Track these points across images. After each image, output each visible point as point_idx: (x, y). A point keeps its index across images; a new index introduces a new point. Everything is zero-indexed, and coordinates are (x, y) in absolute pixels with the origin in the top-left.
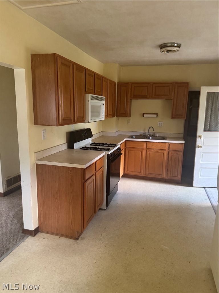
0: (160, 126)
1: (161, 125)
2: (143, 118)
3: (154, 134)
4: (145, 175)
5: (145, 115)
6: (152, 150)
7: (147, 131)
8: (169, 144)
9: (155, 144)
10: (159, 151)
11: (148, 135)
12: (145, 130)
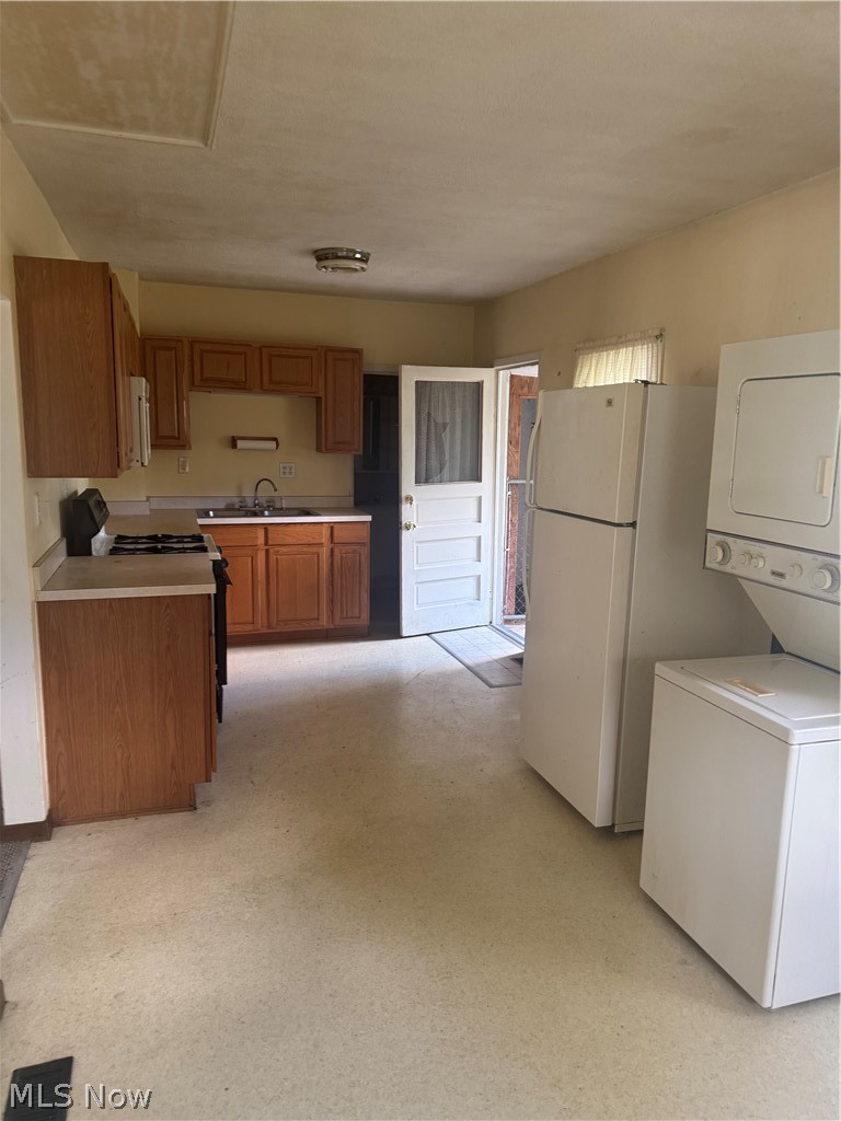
0: (287, 476)
1: (290, 473)
2: (232, 452)
3: (272, 501)
4: (269, 627)
5: (240, 444)
6: (285, 549)
7: (248, 493)
8: (332, 526)
9: (292, 528)
10: (305, 549)
11: (255, 505)
12: (240, 489)
